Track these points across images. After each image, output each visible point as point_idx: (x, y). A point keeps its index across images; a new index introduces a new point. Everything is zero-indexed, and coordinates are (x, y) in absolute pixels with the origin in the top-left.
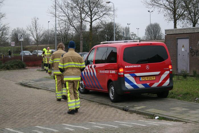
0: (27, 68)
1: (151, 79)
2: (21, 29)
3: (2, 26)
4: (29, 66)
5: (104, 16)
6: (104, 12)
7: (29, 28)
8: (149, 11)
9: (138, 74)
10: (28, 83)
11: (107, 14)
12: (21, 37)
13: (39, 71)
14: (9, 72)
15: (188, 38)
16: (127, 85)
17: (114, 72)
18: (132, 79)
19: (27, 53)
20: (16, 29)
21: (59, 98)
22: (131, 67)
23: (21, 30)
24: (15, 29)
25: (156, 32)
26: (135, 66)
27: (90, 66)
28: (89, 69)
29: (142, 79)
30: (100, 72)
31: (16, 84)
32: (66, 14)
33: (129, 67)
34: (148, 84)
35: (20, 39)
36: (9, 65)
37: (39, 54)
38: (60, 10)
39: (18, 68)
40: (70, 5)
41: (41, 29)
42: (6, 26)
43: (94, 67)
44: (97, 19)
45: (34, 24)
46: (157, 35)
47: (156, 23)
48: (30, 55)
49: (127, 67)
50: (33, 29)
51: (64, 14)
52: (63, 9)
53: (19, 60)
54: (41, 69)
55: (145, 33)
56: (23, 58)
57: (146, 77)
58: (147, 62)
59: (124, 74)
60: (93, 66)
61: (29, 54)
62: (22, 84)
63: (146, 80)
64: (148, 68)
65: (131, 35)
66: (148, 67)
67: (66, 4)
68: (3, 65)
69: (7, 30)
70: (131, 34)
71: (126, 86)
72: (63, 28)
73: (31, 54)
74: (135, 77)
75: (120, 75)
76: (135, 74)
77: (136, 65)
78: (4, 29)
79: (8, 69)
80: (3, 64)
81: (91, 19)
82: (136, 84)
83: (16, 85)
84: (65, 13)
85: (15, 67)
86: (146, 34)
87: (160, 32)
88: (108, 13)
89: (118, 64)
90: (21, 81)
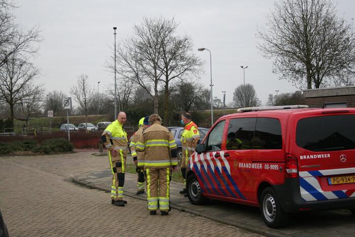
0: (75, 150)
1: (348, 182)
2: (59, 93)
3: (33, 88)
4: (77, 148)
5: (186, 72)
6: (186, 67)
7: (74, 91)
8: (242, 67)
9: (325, 172)
10: (87, 181)
11: (190, 70)
12: (66, 103)
13: (96, 156)
14: (49, 157)
15: (345, 103)
16: (304, 193)
17: (275, 167)
18: (313, 181)
19: (71, 127)
20: (53, 93)
21: (152, 209)
22: (312, 157)
23: (59, 95)
24: (51, 93)
25: (249, 96)
26: (319, 156)
27: (214, 153)
28: (213, 160)
29: (332, 182)
30: (241, 165)
31: (65, 180)
32: (133, 69)
33: (308, 157)
34: (344, 191)
35: (65, 106)
36: (48, 147)
37: (88, 128)
38: (125, 62)
39: (63, 151)
40: (139, 55)
41: (91, 93)
42: (39, 89)
43: (225, 156)
44: (175, 77)
45: (82, 85)
46: (250, 101)
47: (249, 85)
48: (75, 130)
49: (305, 157)
50: (80, 92)
51: (129, 69)
52: (129, 61)
53: (64, 139)
54: (98, 153)
55: (233, 98)
56: (69, 135)
57: (340, 178)
58: (343, 147)
59: (298, 172)
60: (222, 153)
61: (73, 129)
62: (75, 182)
63: (340, 183)
64: (343, 160)
65: (214, 101)
66: (344, 157)
67: (133, 53)
68: (39, 147)
69: (42, 93)
70: (214, 99)
71: (303, 197)
72: (122, 91)
73: (77, 129)
74: (319, 177)
75: (289, 174)
76: (320, 171)
77: (322, 154)
78: (37, 93)
79: (46, 152)
80: (38, 145)
81: (167, 76)
82: (321, 191)
83: (65, 183)
84: (131, 67)
85: (57, 149)
86: (234, 100)
87: (255, 96)
88: (191, 68)
89: (285, 151)
90: (72, 176)
